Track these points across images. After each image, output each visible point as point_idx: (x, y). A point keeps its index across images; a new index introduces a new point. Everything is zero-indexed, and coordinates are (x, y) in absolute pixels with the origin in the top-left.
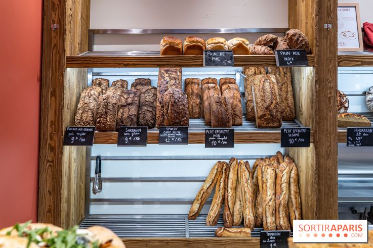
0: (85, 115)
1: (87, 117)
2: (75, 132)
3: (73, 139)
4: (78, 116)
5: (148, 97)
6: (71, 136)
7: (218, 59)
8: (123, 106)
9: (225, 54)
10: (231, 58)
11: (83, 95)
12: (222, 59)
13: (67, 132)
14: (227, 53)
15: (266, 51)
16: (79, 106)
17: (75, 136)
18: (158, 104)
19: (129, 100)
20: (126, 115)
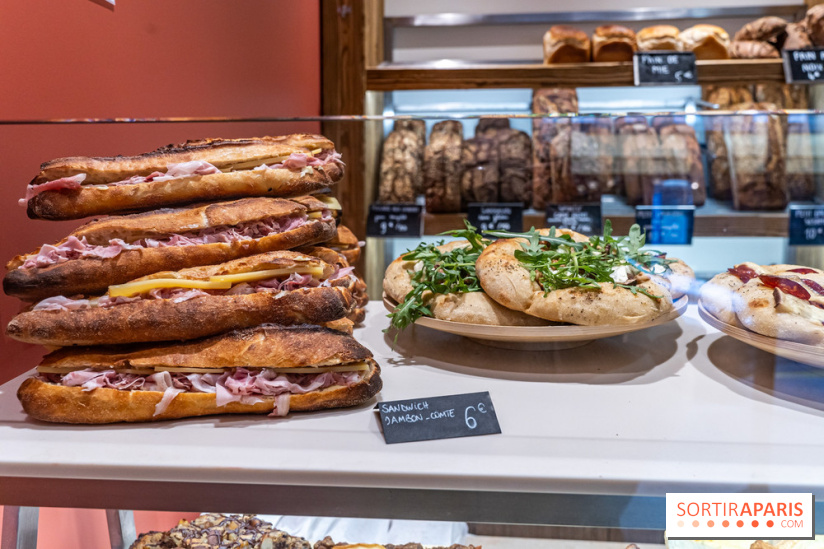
0: (399, 184)
1: (403, 187)
2: (387, 214)
3: (384, 226)
4: (386, 186)
5: (516, 150)
6: (380, 221)
7: (664, 70)
8: (470, 167)
9: (679, 60)
10: (692, 68)
11: (388, 146)
12: (673, 68)
13: (373, 213)
14: (684, 58)
15: (764, 52)
16: (385, 167)
17: (387, 221)
18: (537, 164)
19: (482, 156)
20: (478, 183)
